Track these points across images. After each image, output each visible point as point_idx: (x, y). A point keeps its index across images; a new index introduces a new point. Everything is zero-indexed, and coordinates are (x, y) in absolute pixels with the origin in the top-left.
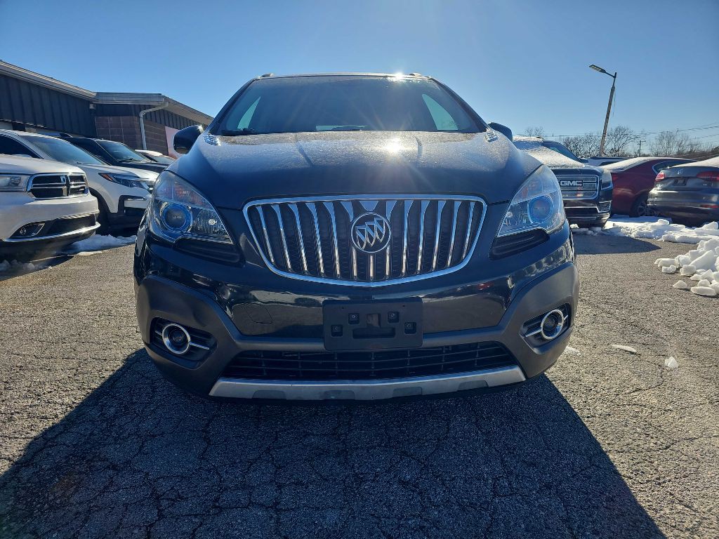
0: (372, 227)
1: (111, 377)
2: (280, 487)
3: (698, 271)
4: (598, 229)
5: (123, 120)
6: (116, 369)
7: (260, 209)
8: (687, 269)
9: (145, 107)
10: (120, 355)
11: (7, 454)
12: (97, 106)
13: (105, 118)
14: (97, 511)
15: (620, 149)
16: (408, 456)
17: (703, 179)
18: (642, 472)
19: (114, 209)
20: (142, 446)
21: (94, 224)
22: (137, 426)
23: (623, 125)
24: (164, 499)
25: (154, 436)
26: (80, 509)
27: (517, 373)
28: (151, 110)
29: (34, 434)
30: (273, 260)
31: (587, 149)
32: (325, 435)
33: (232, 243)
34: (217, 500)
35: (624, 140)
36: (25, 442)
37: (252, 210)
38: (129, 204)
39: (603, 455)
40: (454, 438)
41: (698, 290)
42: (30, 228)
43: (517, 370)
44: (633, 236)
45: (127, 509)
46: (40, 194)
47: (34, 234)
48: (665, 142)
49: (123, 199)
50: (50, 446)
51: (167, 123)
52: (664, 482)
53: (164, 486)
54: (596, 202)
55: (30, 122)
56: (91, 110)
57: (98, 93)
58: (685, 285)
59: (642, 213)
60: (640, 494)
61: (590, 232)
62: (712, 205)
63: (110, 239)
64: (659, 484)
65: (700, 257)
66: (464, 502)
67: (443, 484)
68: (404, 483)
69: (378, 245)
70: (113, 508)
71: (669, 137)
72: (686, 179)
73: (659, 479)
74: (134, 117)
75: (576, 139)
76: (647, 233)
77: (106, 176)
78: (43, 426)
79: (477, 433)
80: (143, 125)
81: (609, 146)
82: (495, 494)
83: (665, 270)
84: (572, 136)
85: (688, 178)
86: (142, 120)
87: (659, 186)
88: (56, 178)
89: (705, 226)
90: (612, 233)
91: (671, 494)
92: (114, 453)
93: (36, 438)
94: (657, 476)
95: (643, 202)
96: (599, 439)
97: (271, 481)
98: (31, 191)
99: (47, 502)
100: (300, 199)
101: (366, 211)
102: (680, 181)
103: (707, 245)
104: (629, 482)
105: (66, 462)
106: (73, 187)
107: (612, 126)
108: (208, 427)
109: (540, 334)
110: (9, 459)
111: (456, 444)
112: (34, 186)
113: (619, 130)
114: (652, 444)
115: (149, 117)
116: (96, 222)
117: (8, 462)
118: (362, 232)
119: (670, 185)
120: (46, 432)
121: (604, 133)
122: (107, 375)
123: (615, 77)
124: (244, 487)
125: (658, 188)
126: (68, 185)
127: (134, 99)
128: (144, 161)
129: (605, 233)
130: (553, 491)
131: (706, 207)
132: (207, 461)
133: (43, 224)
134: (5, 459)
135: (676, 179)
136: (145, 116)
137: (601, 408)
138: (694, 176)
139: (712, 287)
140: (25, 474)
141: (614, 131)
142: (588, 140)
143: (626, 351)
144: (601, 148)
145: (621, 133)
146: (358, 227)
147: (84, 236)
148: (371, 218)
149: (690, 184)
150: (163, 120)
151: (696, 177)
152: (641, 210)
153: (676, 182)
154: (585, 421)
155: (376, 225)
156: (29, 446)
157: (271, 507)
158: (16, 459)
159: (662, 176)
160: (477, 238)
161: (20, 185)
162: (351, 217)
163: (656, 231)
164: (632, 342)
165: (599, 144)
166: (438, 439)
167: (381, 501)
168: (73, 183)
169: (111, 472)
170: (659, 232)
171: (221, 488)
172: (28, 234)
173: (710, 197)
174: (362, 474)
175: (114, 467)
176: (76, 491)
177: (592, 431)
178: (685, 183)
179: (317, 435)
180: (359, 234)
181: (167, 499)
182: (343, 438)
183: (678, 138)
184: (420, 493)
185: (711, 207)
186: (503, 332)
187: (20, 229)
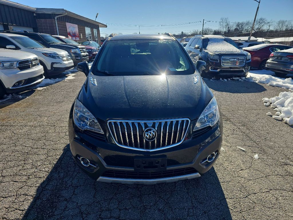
0: (151, 133)
1: (60, 158)
2: (120, 210)
3: (278, 106)
4: (244, 78)
5: (48, 20)
6: (61, 154)
7: (113, 123)
8: (273, 105)
9: (57, 15)
10: (61, 147)
11: (31, 194)
12: (37, 14)
13: (41, 19)
14: (64, 218)
15: (261, 28)
16: (161, 198)
17: (289, 58)
18: (236, 207)
19: (49, 68)
20: (74, 191)
21: (42, 77)
22: (71, 182)
23: (263, 17)
24: (84, 214)
25: (78, 187)
26: (58, 217)
27: (198, 175)
28: (60, 16)
29: (38, 185)
30: (117, 140)
31: (246, 28)
32: (134, 188)
33: (103, 133)
34: (100, 215)
35: (263, 24)
36: (36, 188)
37: (110, 123)
38: (55, 66)
39: (225, 199)
40: (177, 191)
41: (275, 117)
42: (19, 82)
43: (198, 174)
44: (257, 82)
45: (73, 218)
46: (22, 69)
47: (20, 85)
48: (281, 25)
49: (53, 64)
50: (44, 190)
51: (67, 21)
52: (242, 212)
53: (83, 209)
54: (244, 67)
55: (10, 23)
56: (34, 16)
57: (37, 9)
58: (271, 114)
59: (263, 68)
60: (234, 217)
61: (240, 80)
62: (291, 69)
63: (48, 81)
64: (241, 213)
65: (279, 100)
66: (178, 218)
67: (172, 210)
68: (159, 210)
69: (153, 138)
70: (68, 217)
71: (282, 23)
72: (282, 57)
73: (241, 210)
74: (53, 19)
75: (242, 23)
76: (263, 81)
77: (45, 54)
78: (41, 181)
79: (185, 189)
80: (56, 22)
81: (256, 27)
82: (188, 215)
83: (265, 104)
84: (241, 22)
85: (283, 57)
86: (56, 21)
87: (271, 59)
88: (27, 61)
89: (287, 79)
90: (249, 80)
91: (243, 217)
92: (65, 194)
93: (39, 187)
94: (240, 209)
95: (264, 64)
96: (225, 192)
97: (117, 208)
98: (18, 67)
99: (47, 214)
100: (127, 121)
101: (149, 127)
102: (279, 58)
103: (283, 95)
104: (231, 211)
105: (51, 197)
106: (34, 64)
107: (258, 18)
108: (95, 183)
109: (207, 161)
110: (32, 196)
111: (177, 193)
112: (19, 66)
113: (261, 19)
114: (242, 195)
115: (59, 18)
116: (43, 76)
117: (31, 197)
118: (147, 134)
119: (275, 59)
120: (42, 184)
121: (255, 21)
122: (58, 157)
123: (259, 2)
124: (109, 210)
125: (271, 60)
126: (32, 63)
127: (52, 11)
128: (59, 43)
129: (246, 80)
130: (207, 214)
131: (288, 70)
132: (96, 198)
133: (24, 81)
134: (31, 196)
135: (278, 57)
136: (57, 19)
137: (227, 178)
138: (285, 56)
139: (280, 116)
140: (39, 202)
141: (259, 19)
142: (248, 24)
143: (241, 150)
144: (253, 28)
145: (262, 21)
146: (146, 133)
147: (39, 83)
148: (150, 130)
149: (283, 59)
150: (65, 20)
151: (286, 57)
152: (263, 67)
153: (278, 58)
154: (221, 184)
155: (152, 132)
156: (38, 190)
157: (118, 218)
158: (34, 196)
159: (272, 55)
160: (187, 131)
161: (14, 65)
162: (144, 129)
163: (266, 80)
164: (245, 145)
165: (252, 26)
166: (172, 191)
167: (152, 217)
168: (34, 62)
169: (65, 202)
170: (268, 81)
171: (101, 210)
172: (18, 85)
173: (290, 66)
174: (146, 205)
175: (66, 200)
176: (56, 210)
177: (223, 189)
178: (281, 59)
179: (131, 188)
180: (146, 135)
181: (85, 214)
182: (140, 189)
183: (287, 23)
184: (164, 214)
185: (290, 70)
186: (193, 164)
187: (15, 83)
